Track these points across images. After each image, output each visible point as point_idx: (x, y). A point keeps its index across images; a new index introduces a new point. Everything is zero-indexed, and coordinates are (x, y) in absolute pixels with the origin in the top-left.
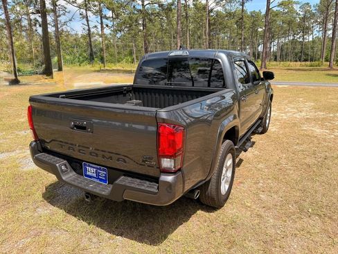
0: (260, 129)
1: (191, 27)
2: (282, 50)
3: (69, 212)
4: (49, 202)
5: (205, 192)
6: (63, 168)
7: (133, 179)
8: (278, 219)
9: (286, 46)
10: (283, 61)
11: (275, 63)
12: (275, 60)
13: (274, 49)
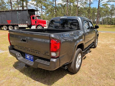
0: (93, 46)
1: (72, 12)
2: (103, 21)
3: (21, 71)
4: (15, 68)
5: (70, 67)
6: (19, 55)
7: (42, 60)
8: (98, 79)
9: (105, 20)
10: (104, 24)
11: (101, 25)
12: (101, 24)
13: (101, 20)
